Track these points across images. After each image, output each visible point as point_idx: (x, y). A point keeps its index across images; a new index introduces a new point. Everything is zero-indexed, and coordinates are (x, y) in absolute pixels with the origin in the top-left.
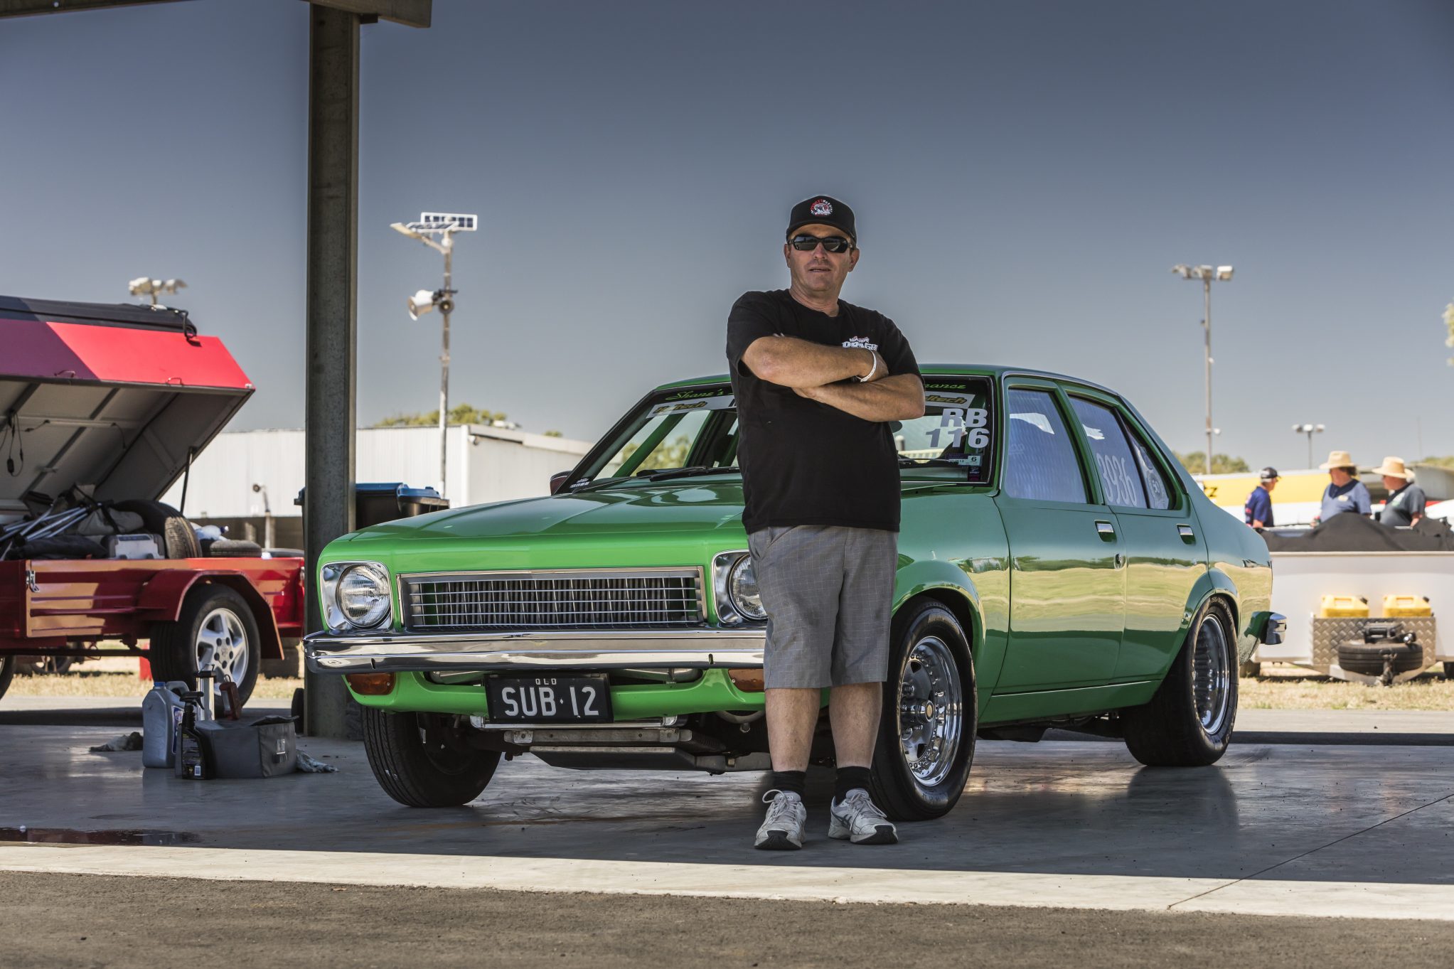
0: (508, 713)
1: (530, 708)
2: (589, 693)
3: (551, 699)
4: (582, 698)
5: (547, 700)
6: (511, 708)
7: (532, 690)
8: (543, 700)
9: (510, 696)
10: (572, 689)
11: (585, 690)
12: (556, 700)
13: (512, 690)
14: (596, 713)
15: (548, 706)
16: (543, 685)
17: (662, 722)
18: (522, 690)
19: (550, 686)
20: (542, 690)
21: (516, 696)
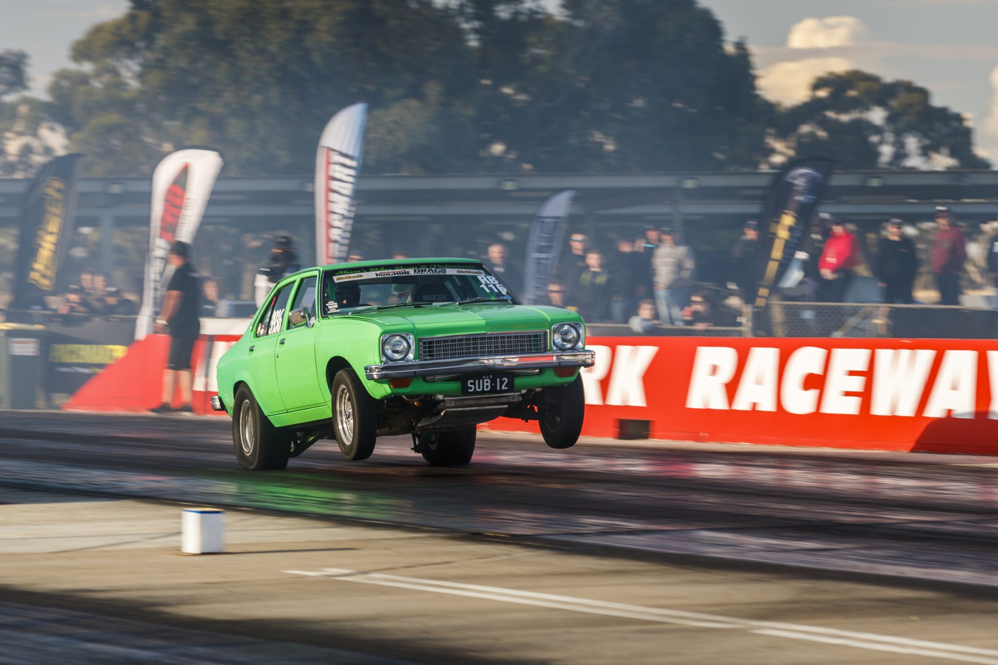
0: (470, 390)
1: (479, 388)
2: (505, 380)
3: (489, 384)
4: (502, 383)
5: (487, 384)
6: (471, 388)
7: (481, 381)
8: (485, 384)
9: (471, 383)
10: (498, 380)
11: (503, 379)
12: (491, 384)
13: (472, 381)
14: (506, 388)
15: (487, 387)
16: (486, 378)
17: (520, 392)
18: (477, 381)
19: (489, 379)
20: (485, 380)
21: (474, 384)
